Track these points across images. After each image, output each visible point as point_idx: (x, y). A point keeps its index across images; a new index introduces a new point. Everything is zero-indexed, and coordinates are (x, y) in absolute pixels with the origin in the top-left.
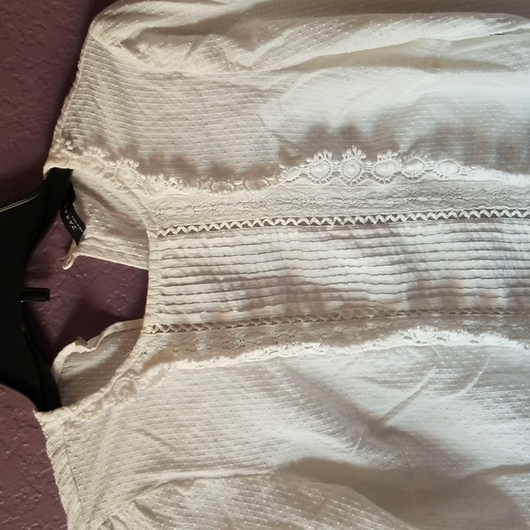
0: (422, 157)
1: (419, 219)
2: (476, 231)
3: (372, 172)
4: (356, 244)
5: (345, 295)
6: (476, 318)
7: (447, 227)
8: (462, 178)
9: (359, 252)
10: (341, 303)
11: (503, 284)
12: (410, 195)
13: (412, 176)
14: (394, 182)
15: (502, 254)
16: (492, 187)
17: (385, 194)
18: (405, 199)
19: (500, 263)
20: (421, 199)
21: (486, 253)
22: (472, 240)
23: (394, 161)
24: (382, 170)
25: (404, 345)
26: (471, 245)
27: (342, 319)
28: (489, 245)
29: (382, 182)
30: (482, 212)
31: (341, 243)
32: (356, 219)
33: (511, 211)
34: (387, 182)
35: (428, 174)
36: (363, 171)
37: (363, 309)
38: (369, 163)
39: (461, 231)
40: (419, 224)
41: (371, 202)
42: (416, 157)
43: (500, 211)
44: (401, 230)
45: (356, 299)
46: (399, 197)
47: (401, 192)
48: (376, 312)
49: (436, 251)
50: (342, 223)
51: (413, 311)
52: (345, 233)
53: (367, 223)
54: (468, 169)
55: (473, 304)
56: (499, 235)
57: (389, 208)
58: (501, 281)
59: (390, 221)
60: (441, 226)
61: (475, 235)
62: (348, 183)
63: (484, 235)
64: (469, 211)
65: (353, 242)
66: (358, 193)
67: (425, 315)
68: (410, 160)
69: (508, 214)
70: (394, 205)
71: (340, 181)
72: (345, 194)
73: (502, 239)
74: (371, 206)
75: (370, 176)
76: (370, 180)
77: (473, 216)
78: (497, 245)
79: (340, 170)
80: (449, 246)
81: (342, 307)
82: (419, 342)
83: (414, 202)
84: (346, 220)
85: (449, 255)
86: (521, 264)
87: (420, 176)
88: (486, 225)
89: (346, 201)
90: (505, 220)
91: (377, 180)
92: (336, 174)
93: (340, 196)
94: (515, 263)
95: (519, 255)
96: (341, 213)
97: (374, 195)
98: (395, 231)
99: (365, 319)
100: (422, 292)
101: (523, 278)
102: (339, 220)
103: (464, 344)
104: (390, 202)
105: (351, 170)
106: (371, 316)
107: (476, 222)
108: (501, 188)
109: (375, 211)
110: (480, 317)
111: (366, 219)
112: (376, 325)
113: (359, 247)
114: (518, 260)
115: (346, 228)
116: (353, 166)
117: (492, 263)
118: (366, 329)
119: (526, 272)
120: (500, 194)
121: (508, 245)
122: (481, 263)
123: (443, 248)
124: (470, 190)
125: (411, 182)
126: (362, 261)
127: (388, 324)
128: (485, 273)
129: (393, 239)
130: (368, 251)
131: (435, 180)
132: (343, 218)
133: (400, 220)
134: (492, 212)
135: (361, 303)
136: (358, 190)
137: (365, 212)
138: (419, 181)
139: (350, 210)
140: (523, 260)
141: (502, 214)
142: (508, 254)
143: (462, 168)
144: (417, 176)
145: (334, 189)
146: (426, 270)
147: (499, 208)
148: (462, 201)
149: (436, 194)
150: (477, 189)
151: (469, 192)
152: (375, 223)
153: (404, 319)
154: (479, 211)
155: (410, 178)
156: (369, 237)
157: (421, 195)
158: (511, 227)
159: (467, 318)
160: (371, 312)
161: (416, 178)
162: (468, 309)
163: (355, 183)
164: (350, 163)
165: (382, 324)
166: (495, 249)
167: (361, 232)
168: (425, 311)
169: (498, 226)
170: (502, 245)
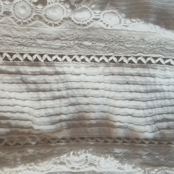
0: (90, 6)
1: (83, 60)
2: (132, 75)
3: (42, 15)
4: (21, 79)
5: (13, 123)
6: (125, 147)
7: (107, 70)
8: (124, 28)
9: (24, 87)
10: (8, 130)
11: (151, 121)
12: (77, 39)
13: (81, 23)
14: (62, 26)
15: (152, 95)
16: (151, 37)
17: (54, 36)
18: (72, 42)
19: (150, 103)
20: (87, 43)
21: (139, 95)
22: (128, 83)
23: (62, 6)
24: (51, 14)
25: (60, 171)
26: (127, 87)
27: (6, 144)
28: (142, 88)
29: (50, 25)
30: (139, 59)
31: (7, 77)
32: (25, 56)
33: (165, 59)
34: (56, 25)
35: (95, 22)
36: (34, 14)
37: (27, 136)
38: (40, 7)
39: (120, 74)
40: (83, 65)
41: (40, 42)
42: (84, 6)
43: (155, 58)
44: (66, 69)
45: (22, 127)
46: (67, 40)
47: (68, 35)
48: (38, 139)
49: (97, 89)
50: (10, 59)
51: (73, 139)
52: (13, 69)
53: (35, 61)
54: (128, 21)
55: (123, 135)
56: (152, 79)
57: (55, 49)
58: (149, 119)
59: (56, 60)
60: (101, 68)
61: (131, 79)
62: (19, 23)
63: (138, 79)
64: (127, 57)
65: (18, 77)
66: (28, 32)
67: (83, 142)
68: (80, 8)
69: (162, 61)
70: (62, 47)
71: (11, 20)
72: (15, 32)
73: (154, 82)
74: (39, 46)
75: (41, 18)
76: (41, 22)
77: (131, 62)
78: (149, 88)
79: (11, 10)
80: (108, 86)
81: (8, 134)
82: (73, 168)
83: (80, 45)
84: (15, 57)
85: (107, 93)
86: (168, 102)
87: (88, 23)
88: (141, 71)
89: (16, 39)
90: (159, 67)
91: (46, 23)
92: (7, 13)
93: (10, 34)
94: (162, 102)
95: (167, 94)
96: (10, 50)
97: (43, 36)
98: (60, 70)
99: (28, 145)
100: (82, 122)
101: (168, 113)
102: (8, 56)
103: (113, 170)
104: (58, 44)
105: (22, 11)
106: (33, 143)
107: (132, 67)
108: (158, 39)
109: (42, 51)
110: (129, 146)
111: (34, 57)
112: (37, 152)
113: (24, 82)
114: (165, 99)
115: (14, 64)
116: (24, 7)
117: (143, 104)
118: (27, 155)
119: (170, 109)
120: (157, 44)
121: (158, 87)
122: (133, 103)
123: (103, 87)
124: (132, 39)
125: (79, 27)
126: (26, 95)
127: (48, 151)
128: (137, 112)
129: (57, 77)
130: (32, 86)
131: (101, 28)
132: (11, 55)
133: (66, 60)
134: (148, 59)
135: (27, 131)
136: (29, 30)
137: (33, 50)
138: (87, 27)
139: (19, 48)
140: (170, 99)
141: (157, 61)
142: (158, 95)
143: (123, 20)
144: (85, 23)
145: (5, 27)
146: (88, 104)
147: (155, 56)
148: (123, 48)
149: (101, 40)
150: (137, 38)
151: (131, 41)
152: (42, 61)
153: (64, 146)
154: (137, 57)
155: (79, 25)
156: (34, 74)
157: (87, 39)
158: (163, 73)
159: (118, 147)
160: (34, 139)
161: (84, 25)
162: (119, 138)
163: (25, 23)
164: (21, 5)
165: (42, 151)
166: (147, 92)
167: (28, 69)
168: (83, 139)
169: (152, 71)
170: (154, 87)
